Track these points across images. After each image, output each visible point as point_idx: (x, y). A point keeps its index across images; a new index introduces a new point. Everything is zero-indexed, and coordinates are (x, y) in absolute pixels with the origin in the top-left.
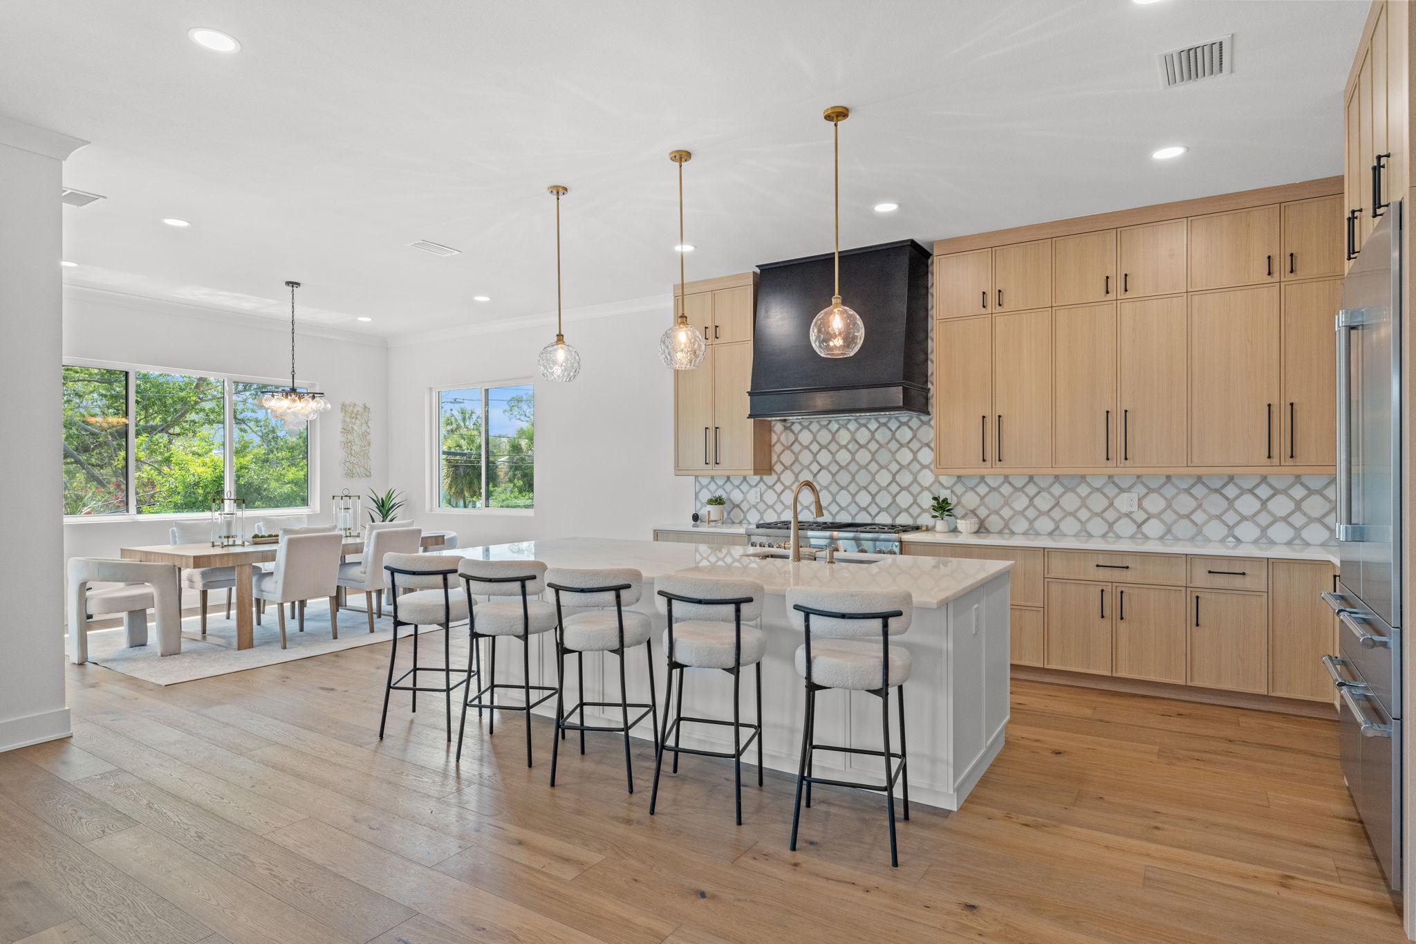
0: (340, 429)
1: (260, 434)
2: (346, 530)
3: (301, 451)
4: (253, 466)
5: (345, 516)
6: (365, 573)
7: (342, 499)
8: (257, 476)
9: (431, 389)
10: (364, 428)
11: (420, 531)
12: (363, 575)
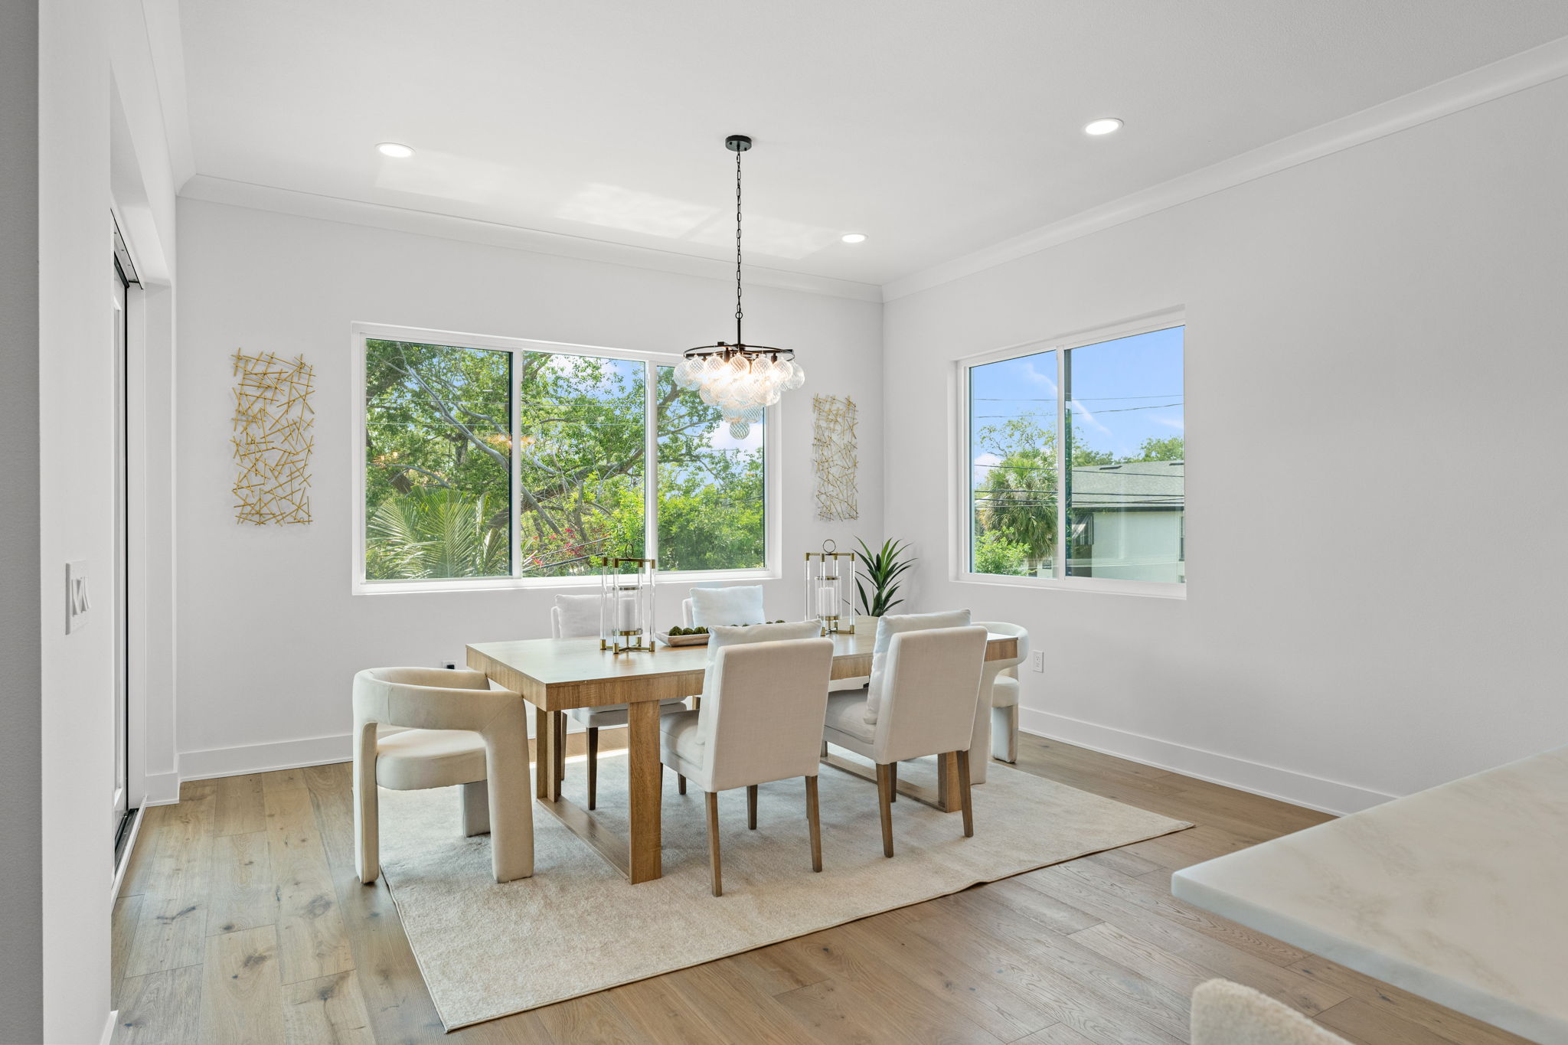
0: (812, 441)
1: (715, 472)
2: (829, 619)
3: (755, 493)
4: (703, 508)
5: (828, 593)
6: (875, 724)
7: (823, 560)
8: (708, 519)
9: (956, 363)
10: (848, 437)
11: (983, 634)
12: (871, 728)
